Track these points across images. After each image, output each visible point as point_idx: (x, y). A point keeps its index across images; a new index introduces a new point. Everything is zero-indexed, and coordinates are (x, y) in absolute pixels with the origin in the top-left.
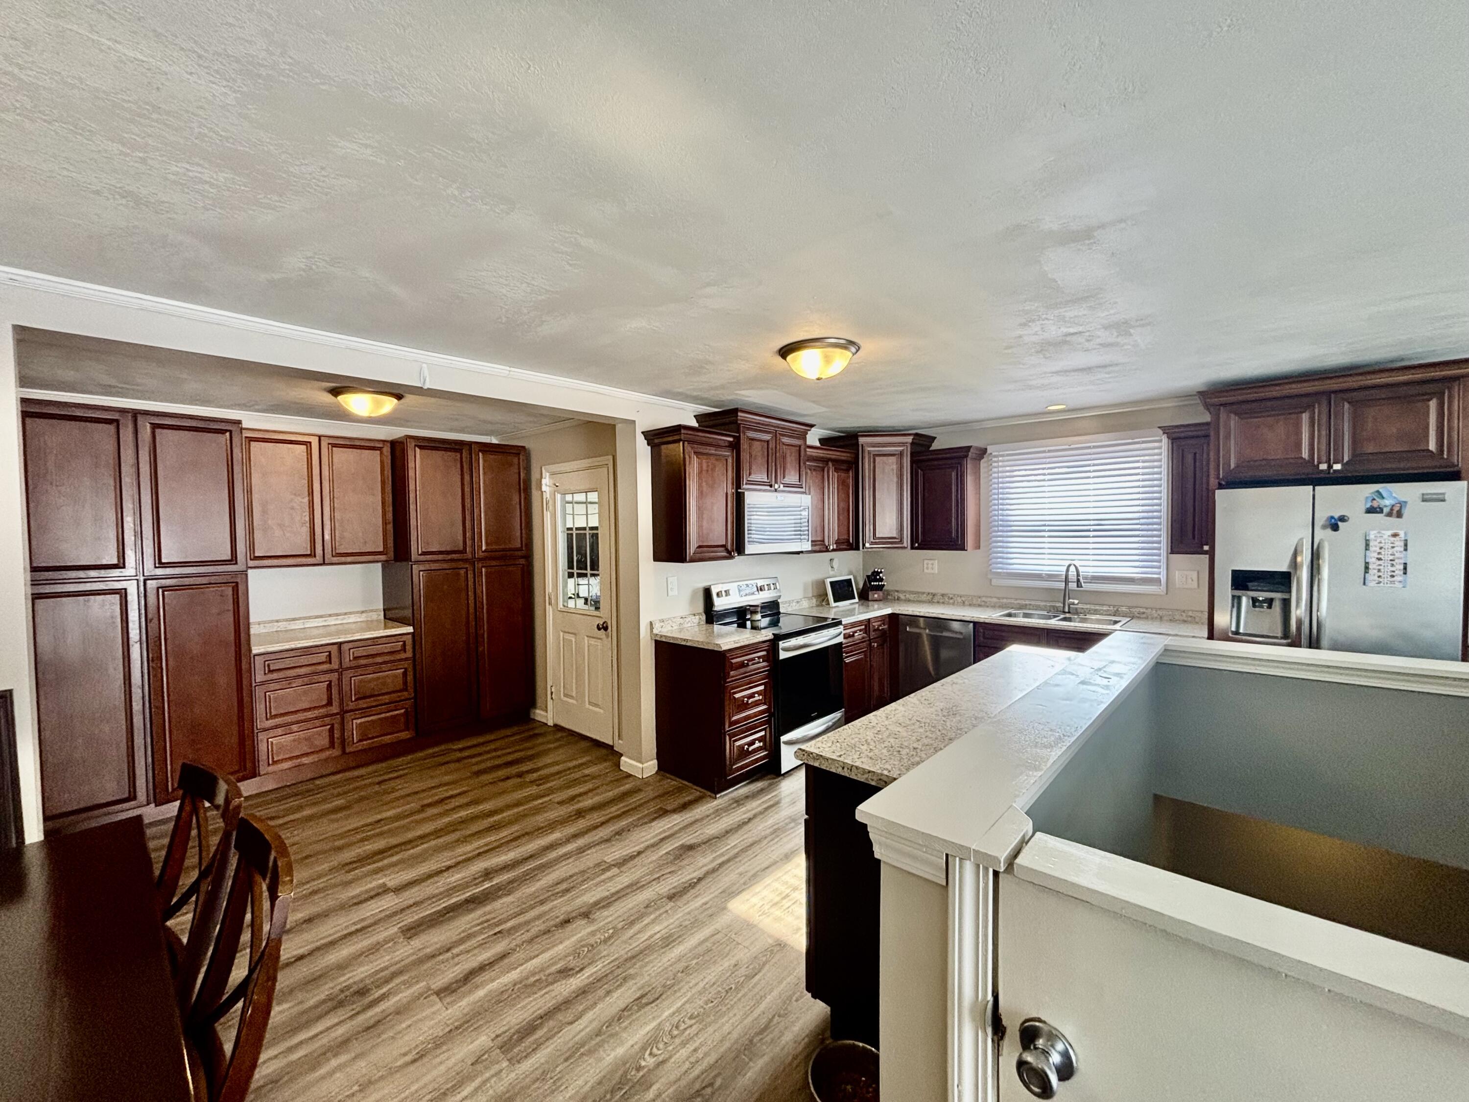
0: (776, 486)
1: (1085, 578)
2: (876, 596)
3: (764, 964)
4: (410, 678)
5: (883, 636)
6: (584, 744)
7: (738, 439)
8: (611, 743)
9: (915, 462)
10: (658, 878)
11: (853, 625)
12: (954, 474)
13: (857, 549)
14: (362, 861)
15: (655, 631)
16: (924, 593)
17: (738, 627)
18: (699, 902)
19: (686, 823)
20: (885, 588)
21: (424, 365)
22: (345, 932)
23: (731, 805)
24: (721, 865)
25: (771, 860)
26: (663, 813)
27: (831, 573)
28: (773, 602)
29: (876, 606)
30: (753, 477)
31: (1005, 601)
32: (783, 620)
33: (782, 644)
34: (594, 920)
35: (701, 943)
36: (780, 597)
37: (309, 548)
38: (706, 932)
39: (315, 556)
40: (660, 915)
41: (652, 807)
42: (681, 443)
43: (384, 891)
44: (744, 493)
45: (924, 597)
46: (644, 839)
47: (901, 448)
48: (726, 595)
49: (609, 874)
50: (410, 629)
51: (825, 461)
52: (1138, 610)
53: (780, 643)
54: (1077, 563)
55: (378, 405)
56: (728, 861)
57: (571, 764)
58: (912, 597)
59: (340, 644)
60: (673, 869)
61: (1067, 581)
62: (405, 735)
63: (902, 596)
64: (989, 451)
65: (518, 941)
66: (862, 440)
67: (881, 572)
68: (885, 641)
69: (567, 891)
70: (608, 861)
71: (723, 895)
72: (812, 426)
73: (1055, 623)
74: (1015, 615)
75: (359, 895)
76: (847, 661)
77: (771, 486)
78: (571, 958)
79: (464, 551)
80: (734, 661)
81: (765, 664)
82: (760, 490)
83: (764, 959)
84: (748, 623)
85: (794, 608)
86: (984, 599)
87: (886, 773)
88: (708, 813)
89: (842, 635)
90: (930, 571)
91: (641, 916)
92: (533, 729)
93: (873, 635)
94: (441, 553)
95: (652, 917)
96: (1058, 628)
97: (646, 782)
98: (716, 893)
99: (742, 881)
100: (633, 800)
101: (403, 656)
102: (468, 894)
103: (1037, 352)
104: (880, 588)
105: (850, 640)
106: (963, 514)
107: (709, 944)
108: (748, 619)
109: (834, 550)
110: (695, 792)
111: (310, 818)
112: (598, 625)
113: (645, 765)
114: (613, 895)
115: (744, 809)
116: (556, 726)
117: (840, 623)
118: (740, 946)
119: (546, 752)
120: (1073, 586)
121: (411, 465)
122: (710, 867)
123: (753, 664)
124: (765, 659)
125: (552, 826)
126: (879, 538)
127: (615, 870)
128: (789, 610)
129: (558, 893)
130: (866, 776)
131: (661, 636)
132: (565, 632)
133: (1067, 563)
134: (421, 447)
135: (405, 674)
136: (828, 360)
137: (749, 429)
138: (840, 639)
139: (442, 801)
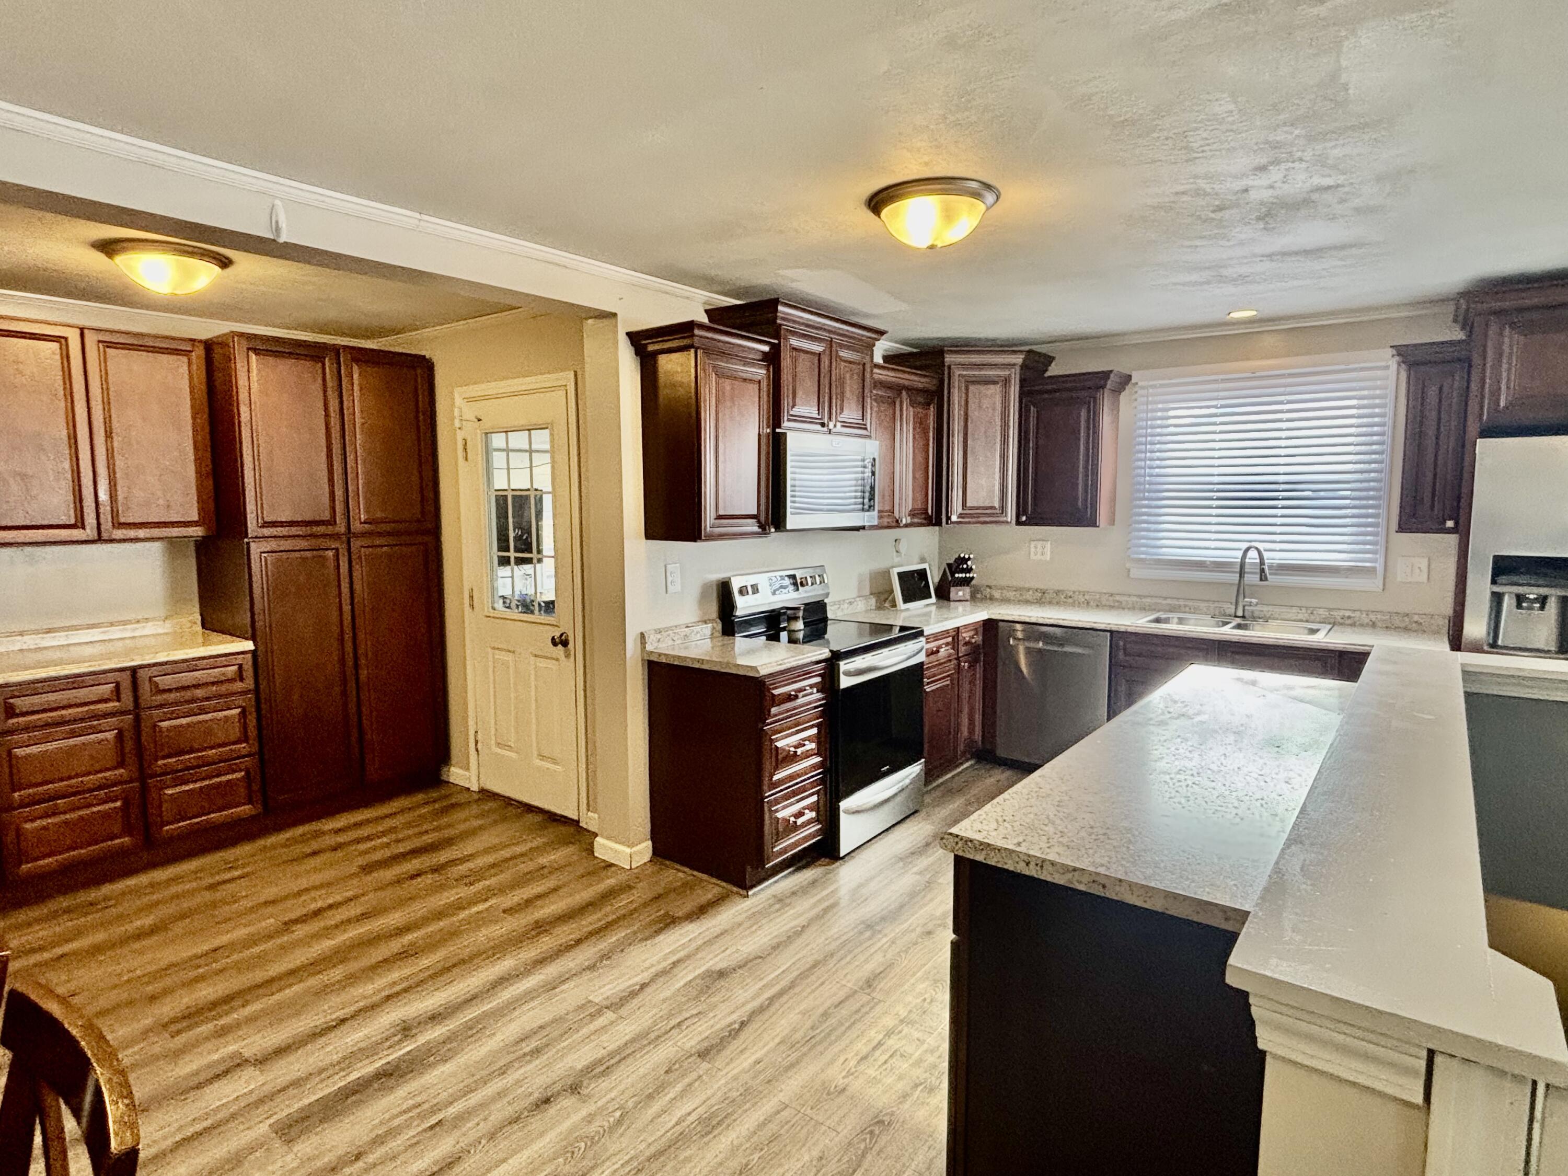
0: (831, 425)
1: (1270, 567)
2: (961, 593)
3: (863, 1155)
4: (252, 720)
5: (975, 652)
6: (531, 818)
7: (776, 351)
8: (576, 818)
9: (1025, 394)
10: (679, 1024)
11: (936, 637)
12: (1083, 413)
13: (938, 523)
14: (192, 1016)
15: (649, 648)
16: (1029, 590)
17: (767, 639)
18: (746, 1061)
19: (708, 936)
20: (973, 582)
21: (277, 202)
22: (178, 1138)
23: (771, 906)
24: (772, 1000)
25: (846, 990)
26: (669, 922)
27: (897, 560)
28: (818, 602)
29: (960, 609)
30: (796, 411)
31: (1149, 600)
32: (832, 630)
33: (844, 666)
34: (589, 1096)
35: (762, 1125)
36: (827, 595)
37: (72, 512)
38: (767, 1107)
39: (83, 528)
40: (690, 1085)
41: (654, 913)
42: (693, 351)
43: (238, 1064)
44: (785, 434)
45: (1029, 596)
46: (647, 964)
47: (1007, 373)
48: (753, 593)
49: (600, 1021)
50: (249, 645)
51: (897, 389)
52: (1342, 613)
53: (842, 663)
54: (1261, 546)
55: (188, 275)
56: (781, 993)
57: (518, 849)
58: (1011, 594)
59: (134, 671)
60: (700, 1008)
61: (1242, 573)
62: (245, 810)
63: (997, 594)
64: (1133, 381)
65: (473, 1135)
66: (949, 359)
67: (969, 559)
68: (976, 661)
69: (537, 1052)
70: (597, 1001)
71: (783, 1048)
72: (882, 333)
73: (1228, 632)
74: (1167, 621)
75: (197, 1073)
76: (928, 689)
77: (823, 425)
78: (561, 1160)
79: (332, 522)
80: (776, 692)
81: (819, 695)
82: (803, 430)
83: (862, 1146)
84: (784, 635)
85: (846, 612)
86: (1117, 598)
87: (1102, 870)
88: (739, 919)
89: (924, 652)
90: (1039, 557)
91: (661, 1088)
92: (446, 797)
93: (963, 650)
94: (291, 524)
95: (679, 1087)
96: (1235, 639)
97: (637, 875)
98: (772, 1045)
99: (809, 1024)
100: (622, 902)
101: (239, 686)
102: (378, 1064)
103: (1259, 219)
104: (967, 582)
105: (933, 657)
106: (1095, 473)
107: (773, 1127)
108: (784, 629)
109: (906, 526)
110: (712, 887)
111: (96, 950)
112: (553, 638)
113: (635, 849)
114: (611, 1055)
115: (792, 912)
116: (482, 791)
117: (920, 633)
118: (824, 1128)
119: (472, 833)
120: (1252, 578)
121: (242, 382)
122: (756, 1004)
123: (804, 696)
124: (821, 688)
125: (498, 949)
126: (972, 508)
127: (610, 1015)
128: (839, 615)
129: (525, 1055)
130: (1069, 876)
131: (660, 655)
132: (494, 648)
133: (1244, 546)
134: (257, 351)
135: (243, 714)
136: (949, 215)
137: (794, 333)
138: (921, 658)
139: (317, 913)
